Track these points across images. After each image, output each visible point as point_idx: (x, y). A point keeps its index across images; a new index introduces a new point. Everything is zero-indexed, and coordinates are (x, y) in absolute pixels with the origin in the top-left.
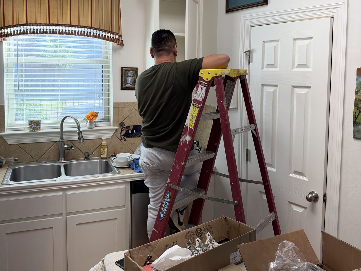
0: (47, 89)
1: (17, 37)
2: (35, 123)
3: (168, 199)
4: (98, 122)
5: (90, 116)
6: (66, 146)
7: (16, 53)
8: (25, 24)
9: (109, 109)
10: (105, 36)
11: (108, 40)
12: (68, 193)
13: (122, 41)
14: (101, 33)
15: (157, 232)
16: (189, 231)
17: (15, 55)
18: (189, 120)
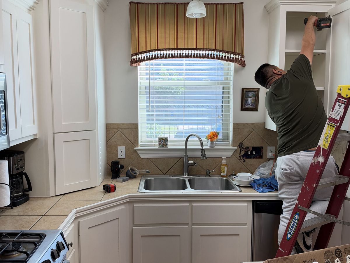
0: (161, 114)
1: (149, 62)
2: (163, 140)
3: (297, 220)
4: (217, 141)
5: (211, 136)
6: (190, 162)
7: (148, 76)
8: (156, 49)
9: (228, 129)
10: (228, 57)
11: (231, 62)
12: (194, 204)
13: (244, 61)
14: (224, 54)
15: (283, 252)
16: (328, 251)
17: (147, 79)
18: (322, 140)
